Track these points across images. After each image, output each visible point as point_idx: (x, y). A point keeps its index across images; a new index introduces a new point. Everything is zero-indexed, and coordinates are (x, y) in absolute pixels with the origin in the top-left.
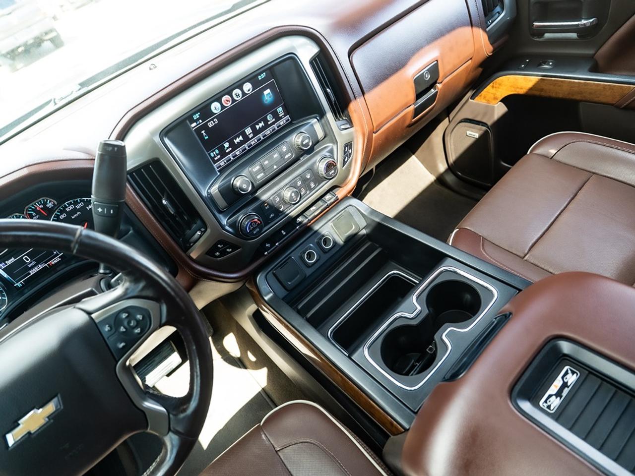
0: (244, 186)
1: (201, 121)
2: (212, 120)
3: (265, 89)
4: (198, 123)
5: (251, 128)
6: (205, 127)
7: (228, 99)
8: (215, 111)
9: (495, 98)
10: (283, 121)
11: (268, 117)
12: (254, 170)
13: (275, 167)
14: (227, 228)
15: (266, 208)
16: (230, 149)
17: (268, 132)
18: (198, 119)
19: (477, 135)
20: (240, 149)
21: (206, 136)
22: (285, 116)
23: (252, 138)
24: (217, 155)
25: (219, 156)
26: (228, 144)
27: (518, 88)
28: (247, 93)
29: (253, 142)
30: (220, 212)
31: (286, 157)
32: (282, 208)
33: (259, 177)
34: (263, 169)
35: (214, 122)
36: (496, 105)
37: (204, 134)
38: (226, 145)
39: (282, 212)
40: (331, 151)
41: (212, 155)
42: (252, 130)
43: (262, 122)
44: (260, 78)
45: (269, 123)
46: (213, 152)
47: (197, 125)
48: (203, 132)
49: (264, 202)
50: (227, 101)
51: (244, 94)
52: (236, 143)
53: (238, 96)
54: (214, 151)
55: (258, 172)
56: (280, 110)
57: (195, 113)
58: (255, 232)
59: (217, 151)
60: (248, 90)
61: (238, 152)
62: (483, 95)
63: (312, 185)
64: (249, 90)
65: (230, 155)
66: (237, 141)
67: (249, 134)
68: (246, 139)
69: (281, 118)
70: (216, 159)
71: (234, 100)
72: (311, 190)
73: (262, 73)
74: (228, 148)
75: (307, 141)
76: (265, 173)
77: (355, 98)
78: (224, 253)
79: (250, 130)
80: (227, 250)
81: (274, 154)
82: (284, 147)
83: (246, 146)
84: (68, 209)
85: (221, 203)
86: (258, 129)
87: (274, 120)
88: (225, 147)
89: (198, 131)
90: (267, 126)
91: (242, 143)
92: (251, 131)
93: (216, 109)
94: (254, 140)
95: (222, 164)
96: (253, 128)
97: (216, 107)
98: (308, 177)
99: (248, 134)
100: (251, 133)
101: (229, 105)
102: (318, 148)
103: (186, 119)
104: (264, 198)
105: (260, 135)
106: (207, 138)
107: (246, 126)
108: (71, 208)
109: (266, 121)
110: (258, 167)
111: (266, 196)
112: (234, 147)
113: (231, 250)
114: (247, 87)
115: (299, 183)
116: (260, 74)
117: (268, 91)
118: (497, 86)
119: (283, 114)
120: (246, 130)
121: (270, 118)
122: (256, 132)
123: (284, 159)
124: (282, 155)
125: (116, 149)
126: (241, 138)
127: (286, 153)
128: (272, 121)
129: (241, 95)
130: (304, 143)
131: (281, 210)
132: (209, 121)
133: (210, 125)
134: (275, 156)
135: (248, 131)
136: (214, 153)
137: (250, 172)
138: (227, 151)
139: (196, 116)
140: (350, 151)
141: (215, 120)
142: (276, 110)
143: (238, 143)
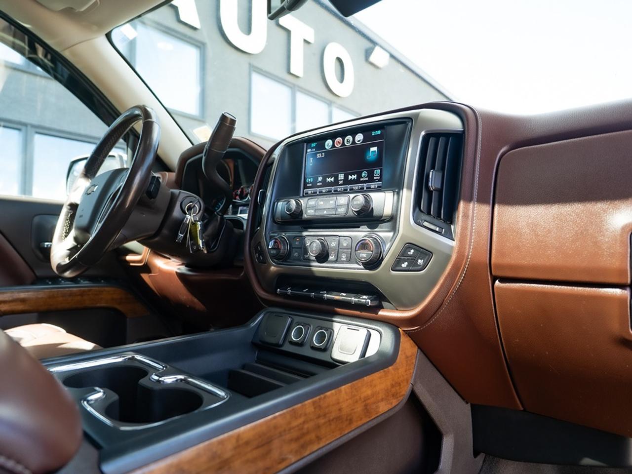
1: (314, 150)
2: (321, 153)
3: (373, 145)
4: (312, 150)
5: (344, 176)
6: (315, 156)
8: (327, 147)
10: (375, 184)
11: (363, 173)
12: (310, 204)
15: (296, 243)
16: (321, 184)
17: (356, 187)
18: (314, 148)
20: (327, 188)
22: (379, 181)
25: (311, 185)
28: (357, 142)
30: (274, 221)
31: (339, 210)
33: (309, 212)
34: (316, 207)
35: (322, 155)
43: (356, 175)
44: (373, 134)
45: (361, 179)
50: (339, 142)
51: (354, 142)
53: (348, 142)
55: (312, 207)
56: (377, 172)
57: (314, 141)
60: (359, 139)
61: (324, 190)
63: (344, 258)
64: (359, 141)
65: (318, 189)
66: (329, 180)
68: (336, 182)
69: (374, 181)
70: (308, 185)
71: (343, 144)
72: (339, 262)
73: (378, 129)
74: (320, 182)
75: (358, 202)
76: (315, 211)
80: (260, 257)
82: (343, 199)
83: (332, 188)
86: (349, 179)
87: (367, 179)
88: (318, 180)
89: (309, 156)
90: (357, 180)
91: (331, 184)
92: (343, 178)
93: (328, 145)
94: (341, 188)
95: (309, 192)
96: (346, 177)
98: (345, 245)
100: (342, 180)
101: (338, 146)
103: (305, 142)
105: (348, 186)
106: (311, 165)
107: (341, 171)
109: (359, 176)
110: (314, 204)
112: (324, 184)
114: (360, 137)
115: (333, 245)
116: (376, 130)
117: (374, 149)
119: (378, 178)
120: (339, 175)
121: (364, 174)
122: (346, 181)
123: (336, 210)
124: (337, 206)
126: (333, 179)
127: (341, 206)
128: (365, 179)
129: (350, 143)
130: (355, 203)
131: (306, 256)
133: (319, 156)
134: (332, 203)
135: (341, 176)
137: (307, 202)
138: (318, 184)
139: (314, 145)
140: (420, 262)
141: (323, 154)
142: (374, 171)
143: (328, 181)
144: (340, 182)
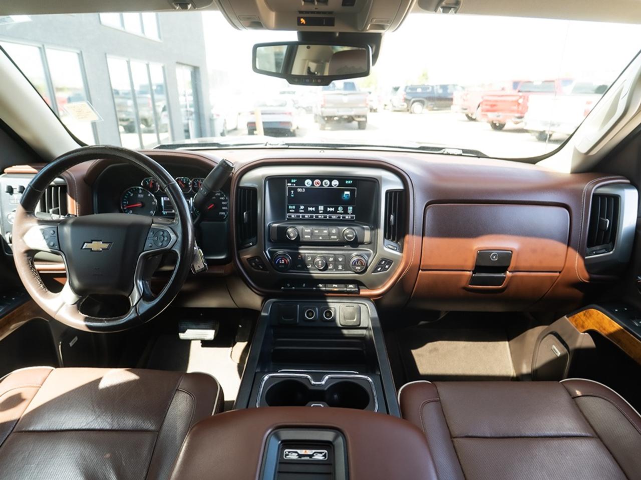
0: (292, 235)
1: (295, 185)
2: (302, 188)
3: (347, 190)
4: (293, 185)
6: (295, 189)
8: (306, 184)
9: (583, 327)
10: (349, 216)
11: (339, 207)
12: (306, 231)
13: (321, 238)
14: (267, 252)
15: (299, 259)
16: (303, 211)
17: (334, 217)
18: (294, 183)
19: (559, 354)
20: (310, 215)
22: (352, 214)
23: (321, 213)
24: (293, 209)
25: (293, 211)
26: (303, 207)
27: (602, 327)
28: (333, 186)
29: (321, 216)
30: (270, 241)
31: (332, 237)
32: (310, 266)
33: (306, 236)
34: (312, 234)
35: (302, 190)
36: (582, 334)
37: (292, 193)
38: (302, 207)
39: (308, 269)
40: (369, 255)
41: (290, 207)
43: (333, 208)
44: (347, 182)
45: (338, 212)
46: (292, 206)
47: (291, 186)
48: (292, 191)
49: (299, 254)
50: (318, 183)
51: (331, 185)
53: (326, 184)
54: (293, 206)
55: (307, 234)
56: (350, 209)
57: (294, 179)
58: (280, 266)
59: (294, 207)
61: (307, 216)
62: (575, 318)
63: (340, 267)
64: (335, 185)
65: (301, 215)
66: (310, 209)
67: (321, 210)
68: (317, 211)
69: (348, 214)
70: (291, 211)
71: (322, 185)
72: (337, 270)
73: (350, 180)
74: (302, 209)
75: (351, 236)
76: (311, 237)
77: (413, 234)
78: (257, 267)
81: (325, 230)
82: (334, 230)
83: (314, 215)
85: (274, 236)
87: (342, 212)
88: (300, 208)
89: (290, 189)
90: (335, 212)
91: (312, 212)
92: (323, 209)
95: (293, 216)
96: (325, 208)
97: (308, 183)
98: (340, 260)
101: (317, 186)
102: (361, 247)
103: (285, 178)
104: (301, 251)
105: (328, 215)
106: (292, 196)
107: (321, 205)
109: (336, 209)
110: (309, 231)
111: (304, 251)
112: (306, 211)
113: (261, 267)
114: (335, 183)
115: (331, 259)
116: (348, 180)
117: (348, 193)
118: (588, 315)
119: (351, 212)
120: (320, 207)
121: (340, 209)
122: (325, 211)
123: (330, 237)
124: (330, 234)
125: (226, 165)
126: (314, 209)
127: (334, 235)
129: (328, 185)
130: (348, 236)
131: (308, 267)
132: (300, 188)
133: (299, 190)
134: (325, 231)
135: (321, 208)
137: (302, 229)
138: (300, 211)
139: (293, 181)
140: (387, 267)
141: (304, 189)
142: (347, 207)
144: (320, 212)
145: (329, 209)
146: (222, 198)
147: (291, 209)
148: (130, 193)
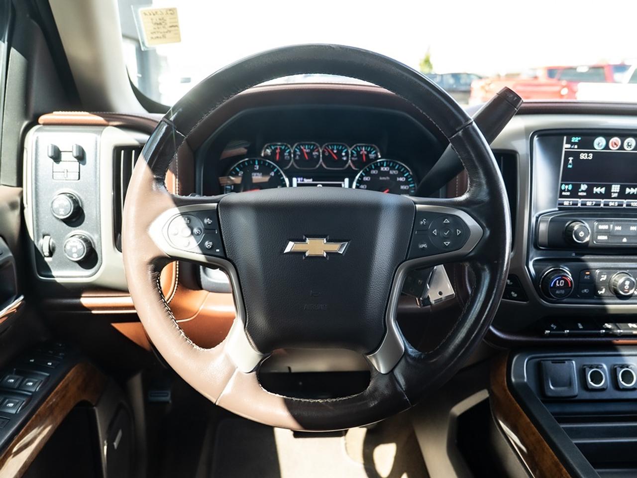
0: (581, 234)
1: (576, 147)
2: (588, 153)
4: (573, 147)
5: (620, 187)
6: (576, 155)
7: (617, 144)
8: (596, 146)
12: (600, 227)
13: (625, 240)
14: (530, 267)
15: (586, 277)
16: (585, 194)
17: (635, 203)
18: (575, 143)
20: (595, 201)
21: (570, 164)
23: (614, 198)
24: (568, 191)
25: (568, 194)
26: (586, 187)
29: (613, 203)
30: (536, 247)
32: (602, 292)
33: (600, 238)
34: (610, 233)
35: (588, 156)
37: (571, 162)
38: (584, 187)
39: (599, 296)
41: (564, 187)
42: (620, 189)
46: (566, 184)
47: (570, 148)
48: (571, 159)
49: (587, 269)
50: (615, 144)
52: (594, 192)
53: (629, 145)
54: (568, 184)
55: (603, 233)
57: (576, 135)
58: (557, 292)
59: (570, 187)
61: (590, 203)
65: (580, 201)
66: (597, 190)
67: (614, 192)
68: (608, 195)
70: (564, 193)
71: (622, 148)
74: (582, 191)
76: (608, 238)
79: (619, 188)
80: (513, 293)
81: (633, 226)
83: (602, 202)
84: (382, 169)
85: (543, 237)
86: (627, 193)
88: (580, 188)
89: (568, 154)
91: (600, 196)
92: (618, 191)
93: (599, 144)
94: (615, 202)
95: (566, 203)
96: (623, 189)
97: (599, 143)
99: (612, 191)
100: (616, 193)
101: (614, 149)
104: (592, 265)
105: (625, 202)
106: (570, 167)
107: (616, 182)
108: (386, 169)
111: (596, 265)
112: (590, 194)
113: (516, 295)
120: (613, 186)
122: (622, 195)
126: (603, 190)
129: (633, 147)
131: (600, 292)
132: (584, 152)
133: (583, 156)
134: (633, 229)
135: (616, 188)
136: (567, 187)
138: (580, 194)
139: (575, 139)
141: (591, 155)
143: (596, 193)
144: (614, 195)
145: (628, 190)
146: (401, 179)
147: (564, 191)
148: (238, 170)
